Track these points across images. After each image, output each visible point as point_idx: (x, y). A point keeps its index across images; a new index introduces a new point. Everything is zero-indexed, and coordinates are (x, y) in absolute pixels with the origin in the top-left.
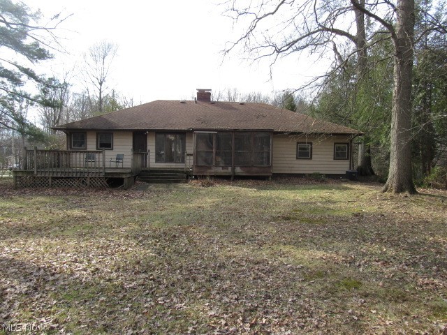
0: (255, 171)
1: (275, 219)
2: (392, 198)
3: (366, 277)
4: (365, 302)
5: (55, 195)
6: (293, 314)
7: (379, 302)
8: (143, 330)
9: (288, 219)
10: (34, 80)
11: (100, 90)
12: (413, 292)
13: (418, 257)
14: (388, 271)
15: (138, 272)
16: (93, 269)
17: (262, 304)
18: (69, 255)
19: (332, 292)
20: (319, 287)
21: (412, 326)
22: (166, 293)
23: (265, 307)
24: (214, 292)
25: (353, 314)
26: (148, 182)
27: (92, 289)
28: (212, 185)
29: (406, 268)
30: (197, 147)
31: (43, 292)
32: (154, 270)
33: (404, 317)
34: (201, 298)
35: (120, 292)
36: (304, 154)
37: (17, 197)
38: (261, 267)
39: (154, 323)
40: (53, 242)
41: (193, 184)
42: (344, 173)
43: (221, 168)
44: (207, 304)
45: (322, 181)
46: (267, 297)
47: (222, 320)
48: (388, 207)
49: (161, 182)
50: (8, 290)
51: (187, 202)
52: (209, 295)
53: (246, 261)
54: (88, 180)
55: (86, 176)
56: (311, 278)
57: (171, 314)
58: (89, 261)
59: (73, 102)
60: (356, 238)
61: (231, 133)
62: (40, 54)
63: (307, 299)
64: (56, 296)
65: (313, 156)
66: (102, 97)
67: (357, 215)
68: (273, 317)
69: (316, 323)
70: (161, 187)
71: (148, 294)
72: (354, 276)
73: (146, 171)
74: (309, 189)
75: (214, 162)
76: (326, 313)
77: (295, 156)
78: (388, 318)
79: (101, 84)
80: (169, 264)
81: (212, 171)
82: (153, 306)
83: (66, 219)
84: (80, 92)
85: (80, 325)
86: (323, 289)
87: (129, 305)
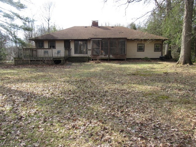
0: (118, 57)
1: (128, 75)
2: (181, 67)
3: (171, 95)
4: (171, 104)
5: (32, 67)
6: (139, 108)
7: (178, 104)
8: (74, 114)
9: (134, 75)
10: (19, 19)
11: (48, 24)
12: (193, 100)
13: (194, 88)
14: (181, 93)
15: (70, 94)
16: (51, 93)
17: (125, 105)
18: (40, 88)
19: (156, 100)
20: (150, 98)
21: (193, 112)
22: (83, 101)
23: (127, 106)
24: (104, 101)
25: (166, 108)
26: (71, 62)
27: (51, 100)
28: (100, 63)
29: (189, 92)
30: (93, 46)
31: (31, 101)
32: (77, 93)
33: (189, 109)
34: (98, 103)
35: (63, 101)
36: (141, 49)
37: (16, 68)
38: (124, 92)
39: (79, 111)
40: (33, 84)
41: (91, 63)
42: (159, 57)
43: (103, 56)
44: (101, 105)
45: (149, 61)
46: (127, 102)
47: (108, 110)
48: (179, 70)
49: (77, 62)
50: (16, 100)
51: (89, 69)
52: (102, 102)
53: (117, 90)
54: (46, 61)
55: (45, 59)
56: (147, 95)
57: (86, 108)
58: (49, 90)
59: (37, 30)
60: (166, 81)
61: (108, 40)
62: (21, 7)
63: (145, 103)
64: (36, 102)
65: (145, 50)
66: (49, 27)
67: (165, 73)
68: (130, 109)
69: (150, 111)
70: (77, 64)
71: (75, 101)
72: (166, 94)
73: (71, 57)
74: (143, 64)
75: (100, 53)
76: (154, 107)
77: (137, 50)
78: (182, 109)
79: (49, 21)
80: (84, 91)
81: (100, 57)
82: (78, 106)
83: (38, 76)
84: (40, 25)
85: (47, 112)
86: (152, 99)
87: (68, 105)
